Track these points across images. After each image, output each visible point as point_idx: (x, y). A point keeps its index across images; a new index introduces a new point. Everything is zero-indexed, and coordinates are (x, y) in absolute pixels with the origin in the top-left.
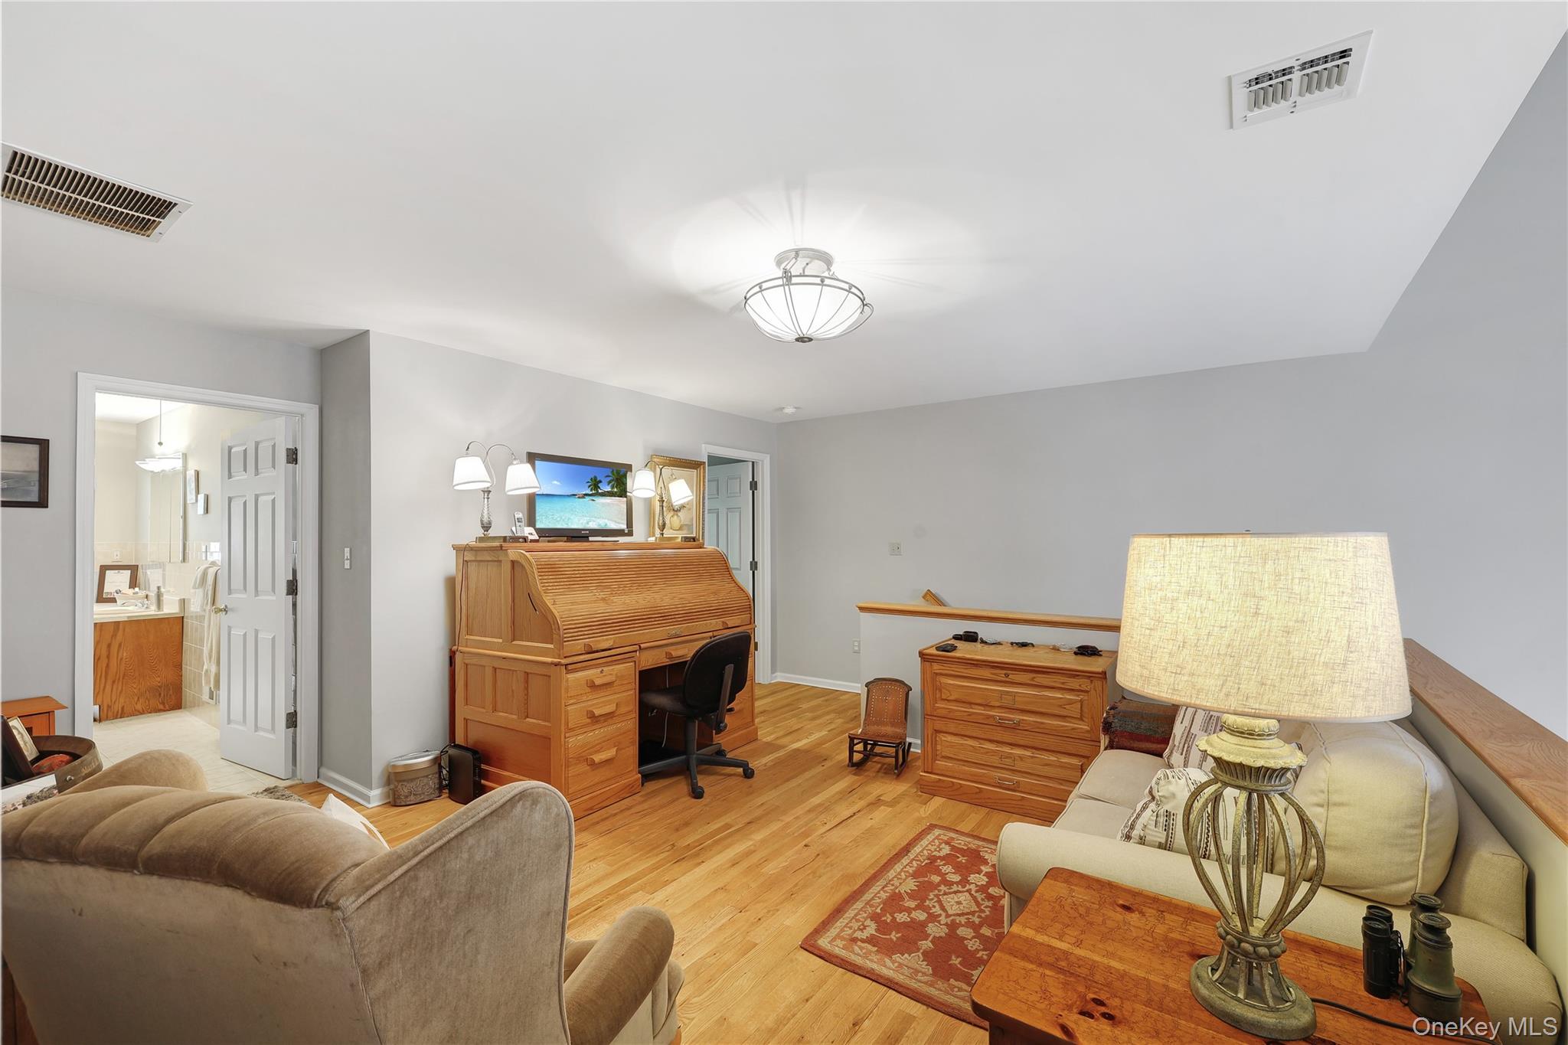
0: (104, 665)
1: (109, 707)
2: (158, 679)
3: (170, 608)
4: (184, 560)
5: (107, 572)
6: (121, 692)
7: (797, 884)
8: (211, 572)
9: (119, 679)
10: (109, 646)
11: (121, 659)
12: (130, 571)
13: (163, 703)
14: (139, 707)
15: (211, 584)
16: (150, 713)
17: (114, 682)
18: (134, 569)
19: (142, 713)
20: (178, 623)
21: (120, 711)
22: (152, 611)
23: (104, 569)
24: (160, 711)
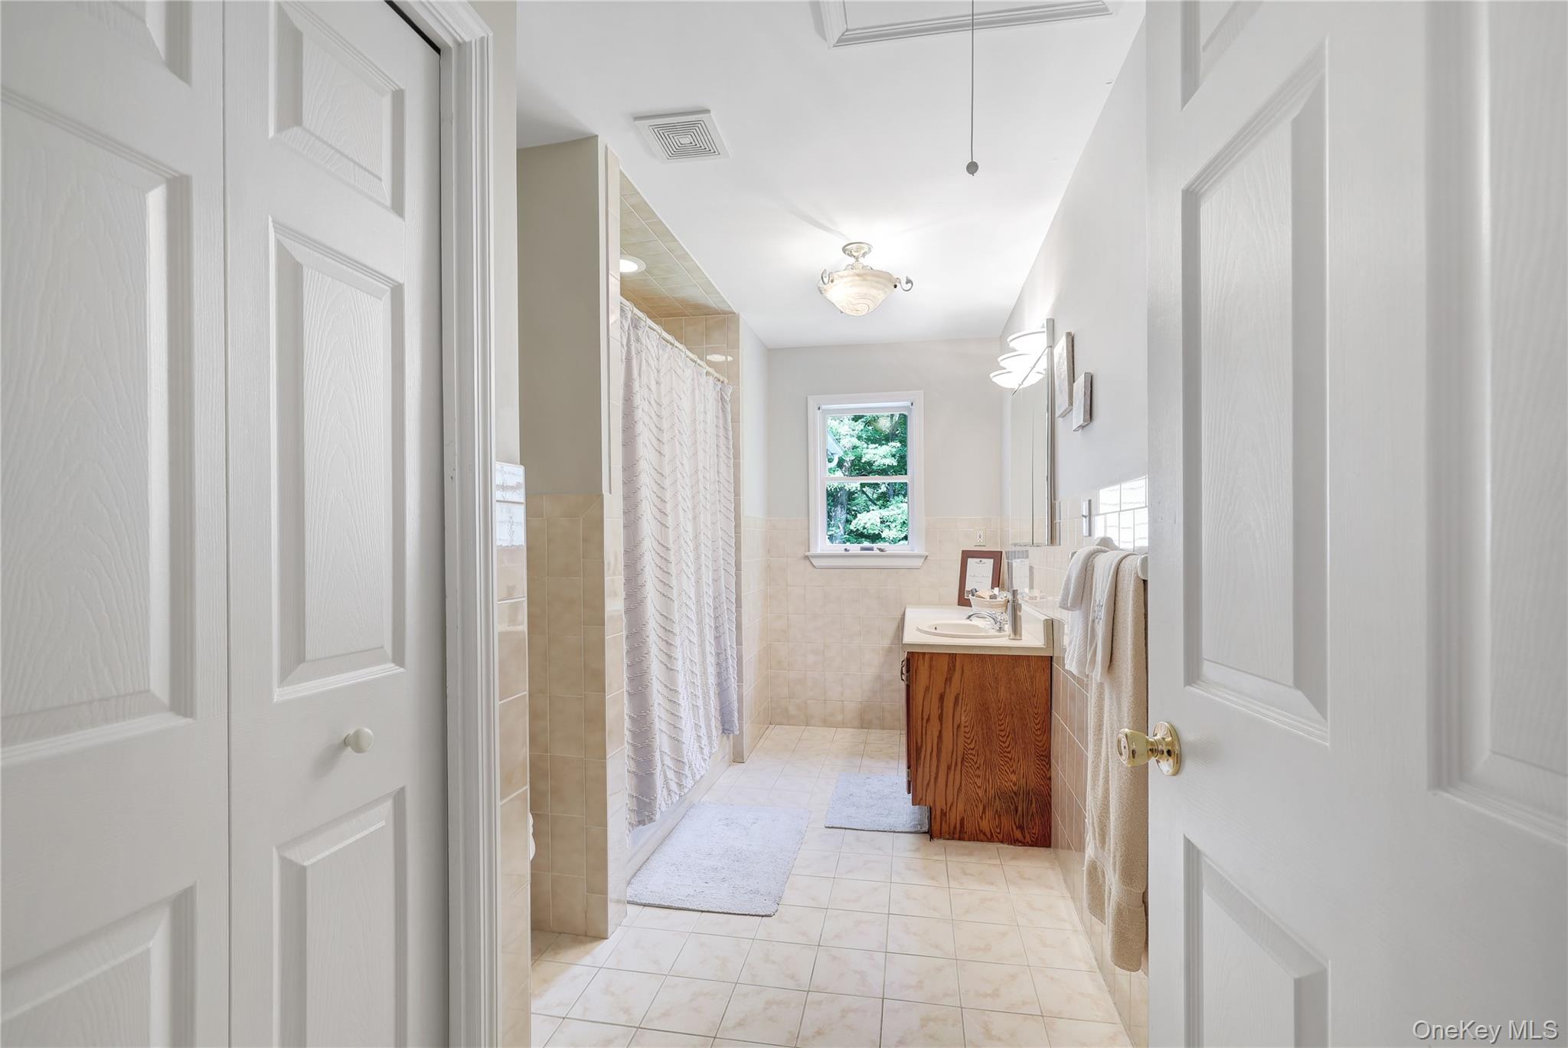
0: (936, 734)
1: (943, 814)
2: (1014, 778)
3: (1032, 639)
4: (1053, 539)
5: (969, 560)
6: (959, 789)
8: (1104, 565)
9: (956, 764)
10: (942, 698)
11: (959, 726)
12: (992, 560)
13: (1021, 828)
14: (985, 825)
15: (1104, 602)
16: (1002, 842)
17: (949, 768)
18: (997, 557)
19: (990, 838)
20: (1045, 665)
21: (958, 826)
22: (1000, 640)
23: (967, 555)
24: (1014, 842)
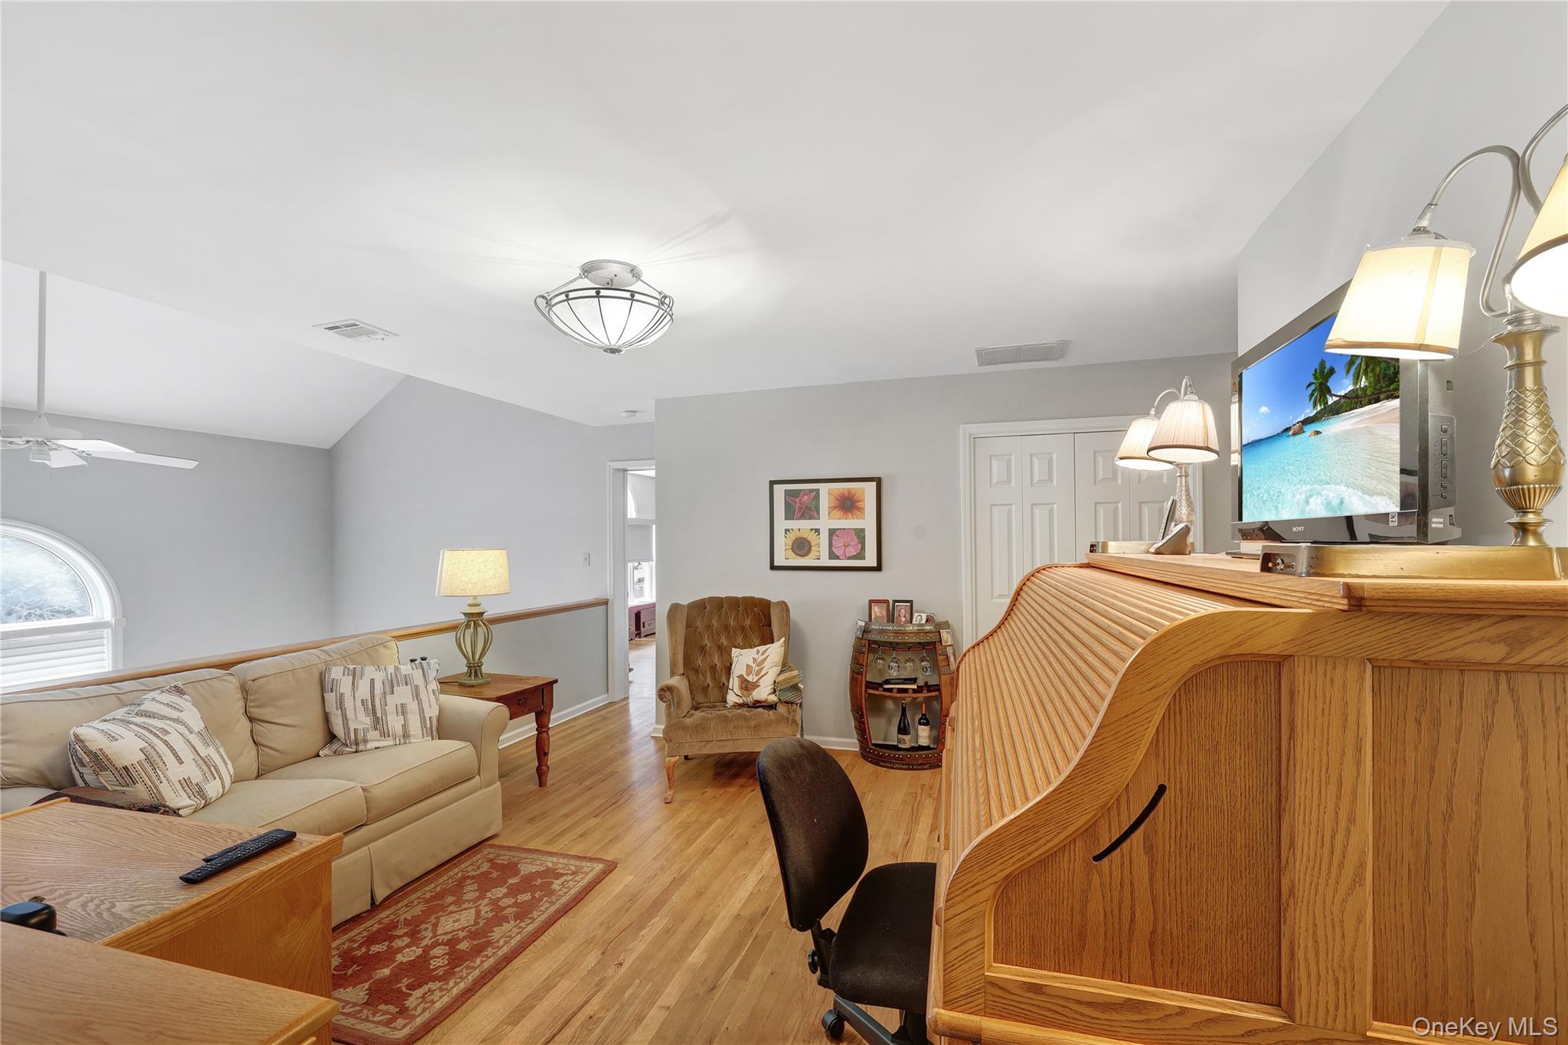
7: (627, 911)
